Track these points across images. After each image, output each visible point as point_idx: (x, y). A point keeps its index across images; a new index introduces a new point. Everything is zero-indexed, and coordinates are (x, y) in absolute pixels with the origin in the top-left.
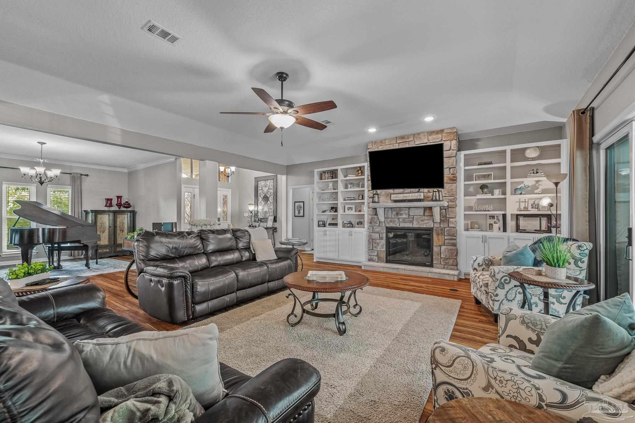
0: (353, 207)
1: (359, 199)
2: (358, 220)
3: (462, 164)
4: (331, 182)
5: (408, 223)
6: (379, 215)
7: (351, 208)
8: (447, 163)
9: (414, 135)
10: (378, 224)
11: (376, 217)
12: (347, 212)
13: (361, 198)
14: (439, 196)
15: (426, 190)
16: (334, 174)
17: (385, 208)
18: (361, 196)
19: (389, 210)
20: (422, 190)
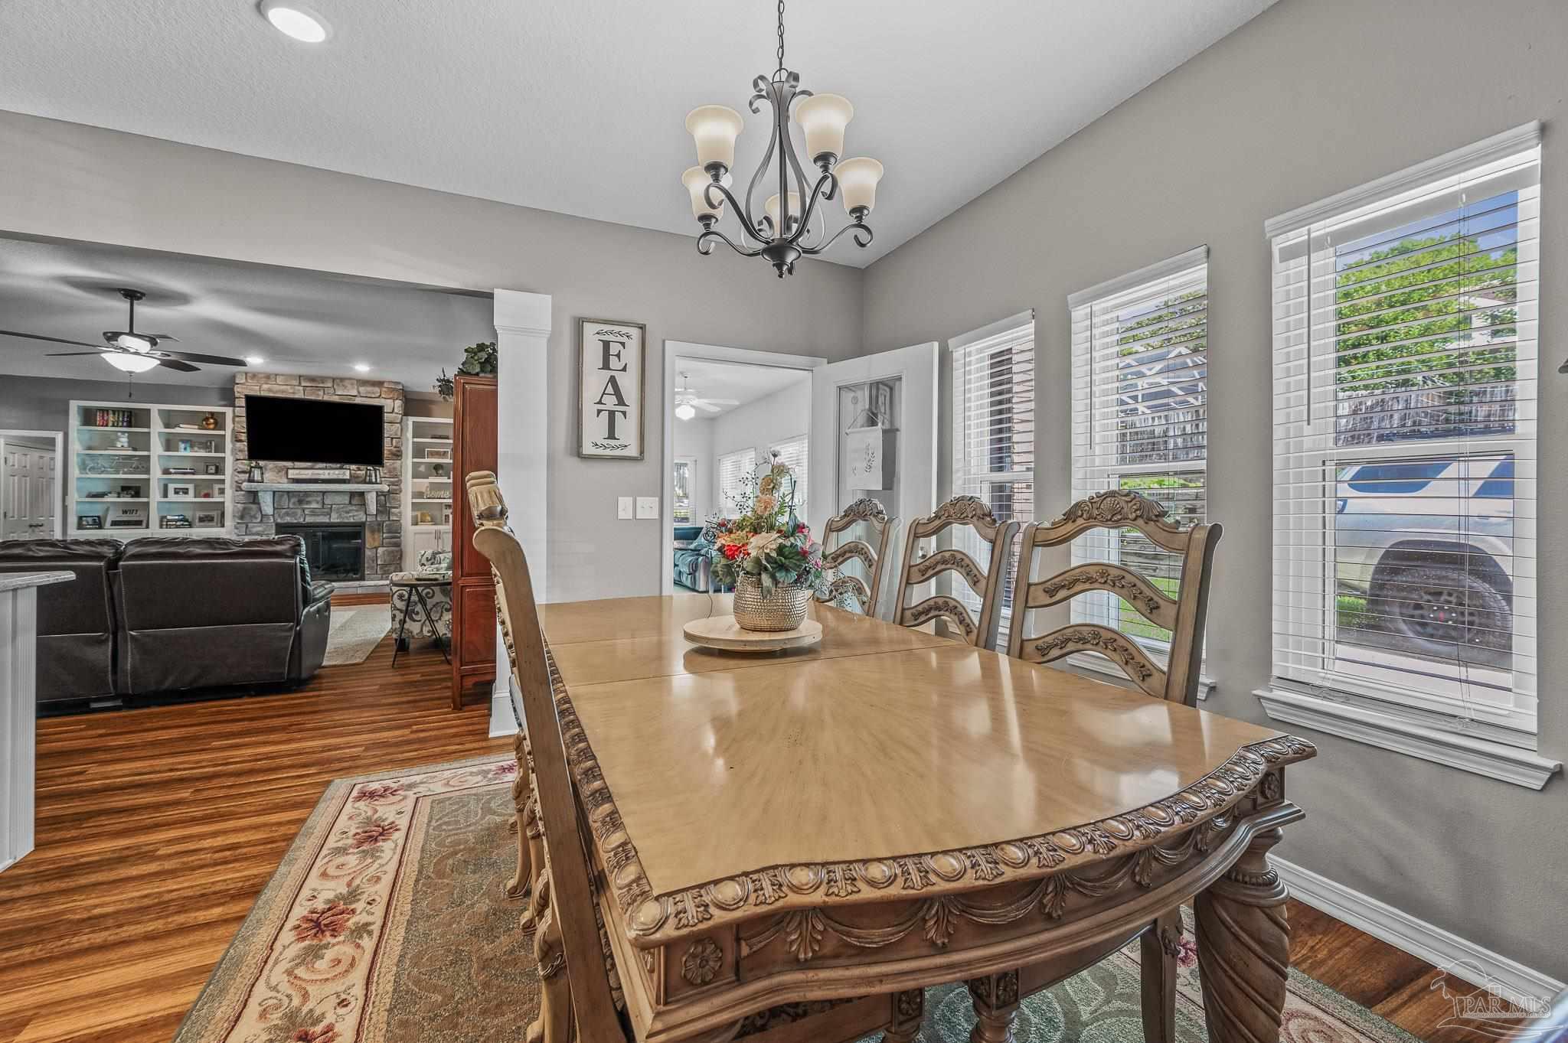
0: (191, 487)
1: (207, 473)
2: (202, 514)
3: (410, 434)
4: (123, 432)
5: (322, 517)
6: (262, 505)
7: (186, 491)
8: (388, 430)
9: (334, 380)
10: (259, 520)
11: (254, 506)
12: (172, 497)
13: (213, 471)
14: (376, 476)
15: (353, 467)
16: (134, 418)
17: (274, 492)
18: (213, 468)
19: (282, 496)
20: (347, 466)
